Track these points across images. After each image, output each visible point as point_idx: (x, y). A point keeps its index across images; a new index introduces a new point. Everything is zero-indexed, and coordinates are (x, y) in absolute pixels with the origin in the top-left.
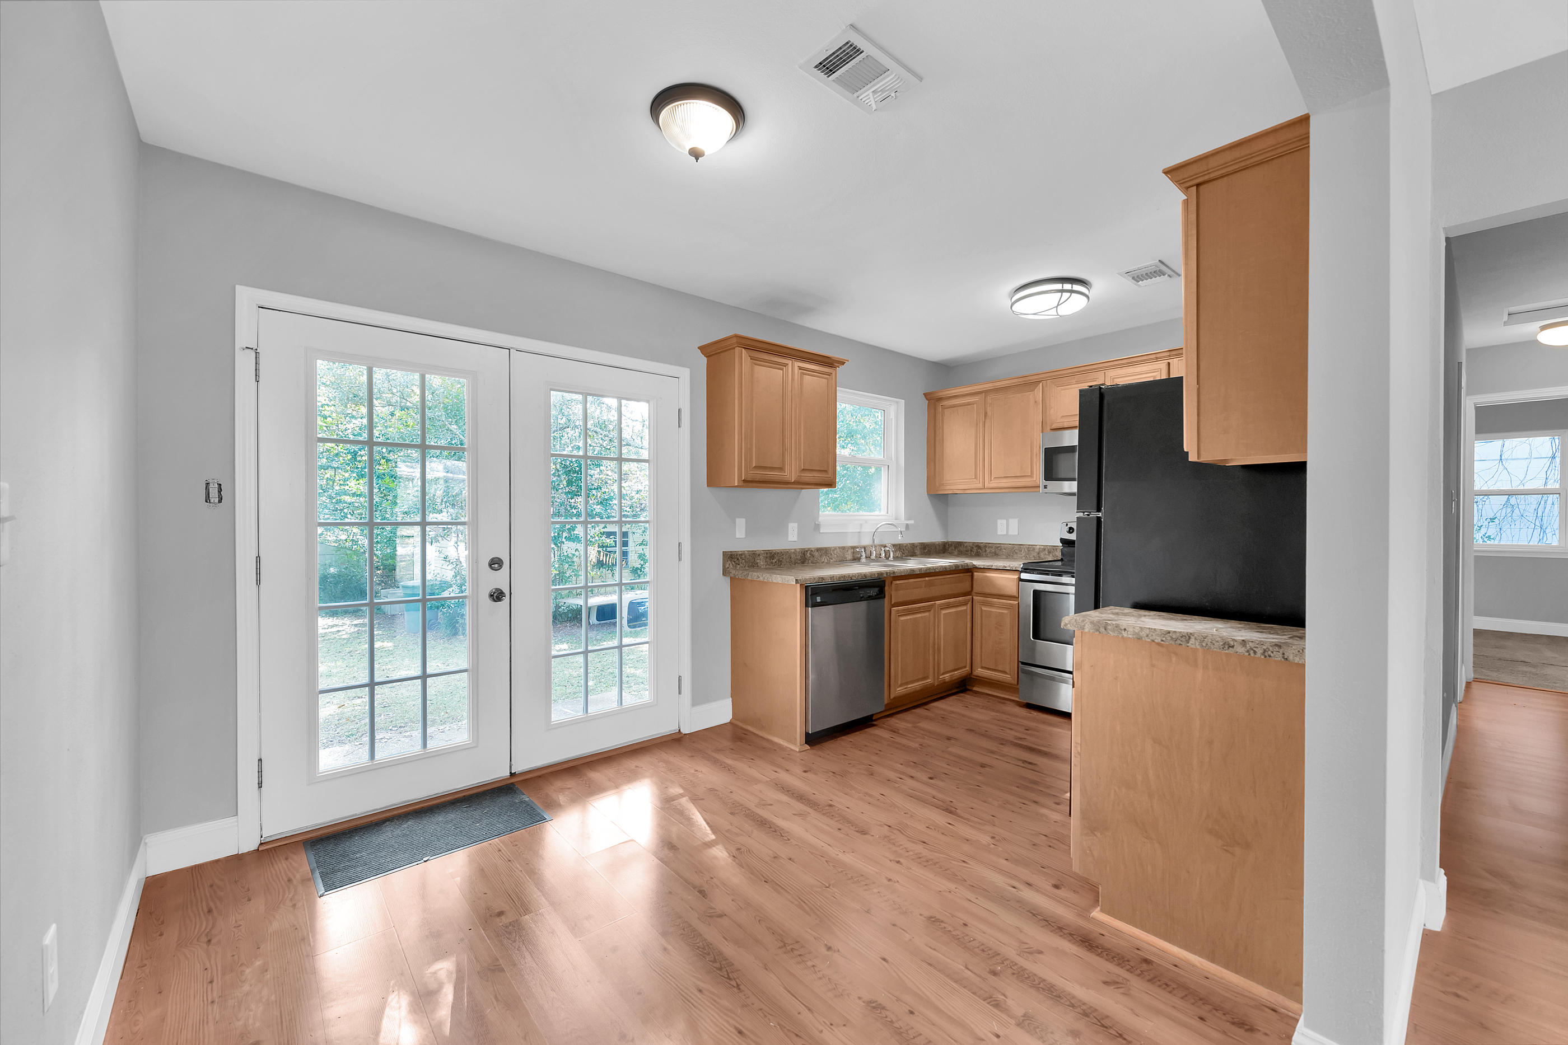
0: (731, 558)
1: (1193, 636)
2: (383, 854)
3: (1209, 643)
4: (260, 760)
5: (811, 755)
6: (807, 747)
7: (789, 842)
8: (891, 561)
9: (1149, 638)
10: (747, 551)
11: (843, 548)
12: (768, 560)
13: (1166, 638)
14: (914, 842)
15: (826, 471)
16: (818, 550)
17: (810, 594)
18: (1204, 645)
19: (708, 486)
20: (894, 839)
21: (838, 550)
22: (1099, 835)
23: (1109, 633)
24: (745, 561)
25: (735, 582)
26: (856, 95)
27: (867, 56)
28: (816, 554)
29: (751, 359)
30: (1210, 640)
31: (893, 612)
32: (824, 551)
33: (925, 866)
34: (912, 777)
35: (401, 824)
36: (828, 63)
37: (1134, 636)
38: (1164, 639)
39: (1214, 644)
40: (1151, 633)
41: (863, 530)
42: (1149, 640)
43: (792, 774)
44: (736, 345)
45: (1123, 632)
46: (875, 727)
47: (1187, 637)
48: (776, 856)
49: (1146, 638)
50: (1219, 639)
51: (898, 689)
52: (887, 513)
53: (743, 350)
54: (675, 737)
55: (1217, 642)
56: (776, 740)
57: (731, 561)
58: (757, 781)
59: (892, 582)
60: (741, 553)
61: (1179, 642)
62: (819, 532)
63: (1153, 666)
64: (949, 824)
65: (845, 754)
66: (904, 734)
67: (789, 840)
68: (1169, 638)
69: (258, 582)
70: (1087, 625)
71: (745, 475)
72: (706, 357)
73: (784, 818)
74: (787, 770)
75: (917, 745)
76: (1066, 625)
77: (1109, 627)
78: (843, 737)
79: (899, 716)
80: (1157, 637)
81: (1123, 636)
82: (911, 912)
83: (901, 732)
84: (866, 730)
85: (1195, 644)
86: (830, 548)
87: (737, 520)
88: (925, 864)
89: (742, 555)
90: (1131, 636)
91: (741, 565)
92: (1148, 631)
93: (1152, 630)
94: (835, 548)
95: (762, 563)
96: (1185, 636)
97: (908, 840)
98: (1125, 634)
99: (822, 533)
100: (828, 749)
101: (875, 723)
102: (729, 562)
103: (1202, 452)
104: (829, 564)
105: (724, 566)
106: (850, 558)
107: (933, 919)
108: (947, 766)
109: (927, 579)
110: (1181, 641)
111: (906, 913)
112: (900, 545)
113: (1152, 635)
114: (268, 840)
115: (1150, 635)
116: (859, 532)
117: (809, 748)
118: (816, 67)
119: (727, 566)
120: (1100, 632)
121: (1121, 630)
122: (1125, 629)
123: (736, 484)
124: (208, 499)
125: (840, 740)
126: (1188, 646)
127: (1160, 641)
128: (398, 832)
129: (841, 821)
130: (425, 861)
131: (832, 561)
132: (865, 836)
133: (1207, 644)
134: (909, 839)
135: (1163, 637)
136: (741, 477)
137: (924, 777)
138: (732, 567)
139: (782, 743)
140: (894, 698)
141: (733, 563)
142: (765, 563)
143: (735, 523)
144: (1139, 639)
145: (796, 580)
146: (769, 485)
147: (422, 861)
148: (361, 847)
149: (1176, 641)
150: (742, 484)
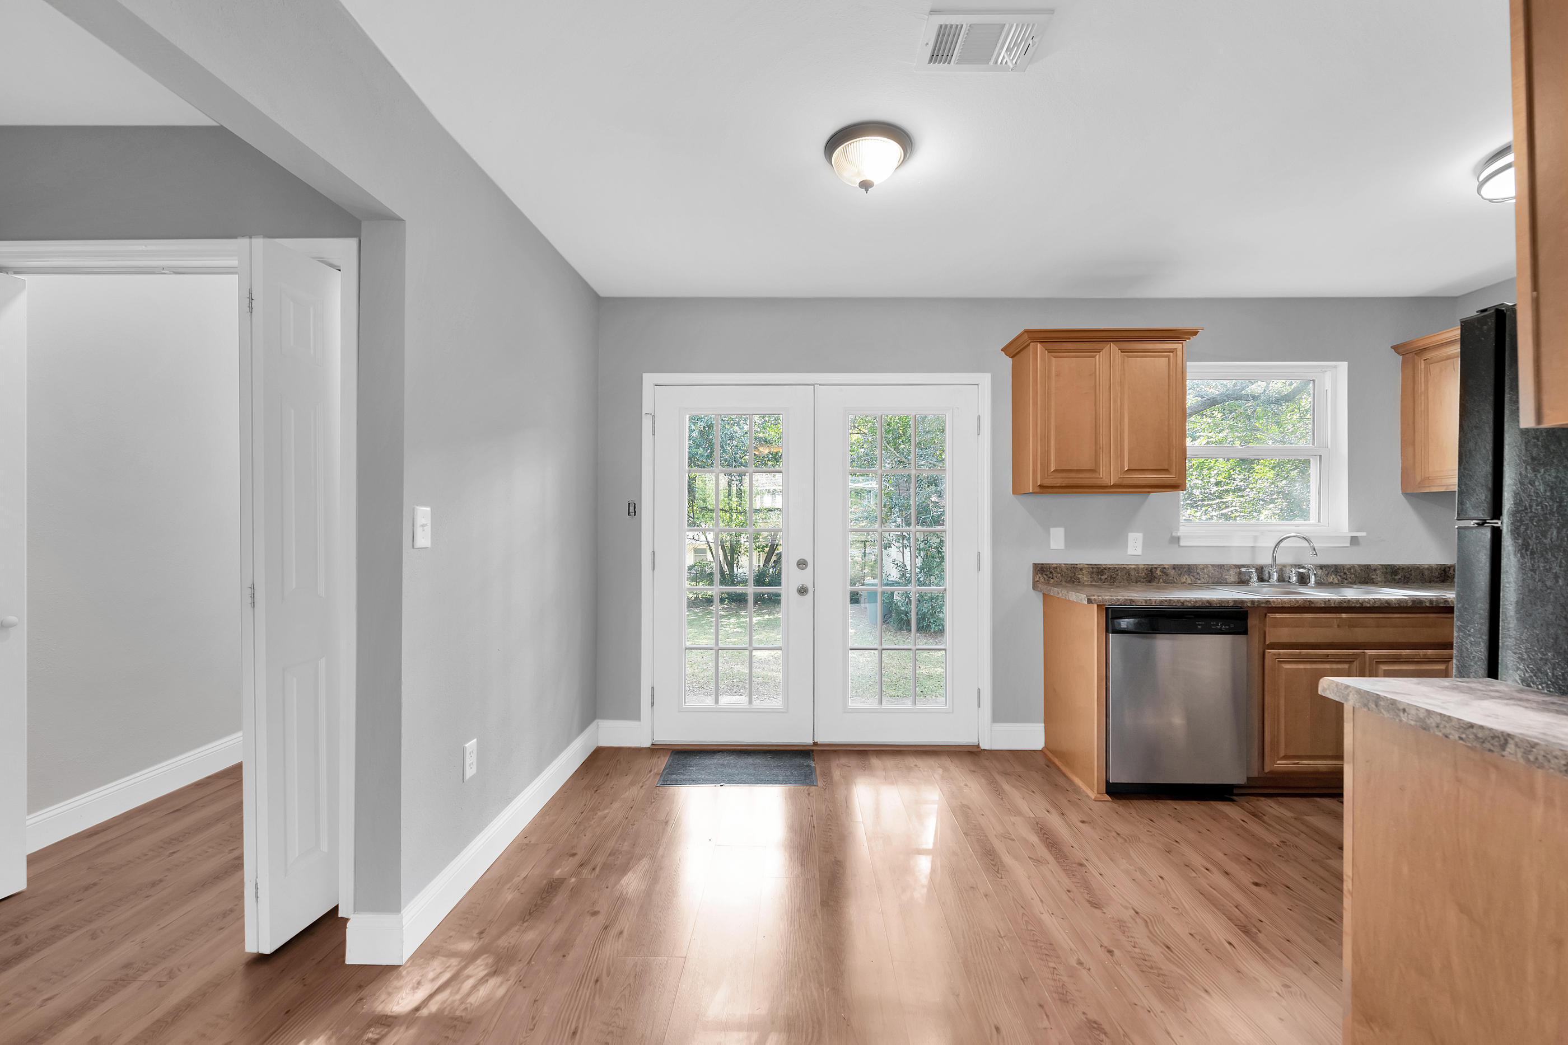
0: (1044, 572)
1: (1513, 739)
2: (703, 772)
3: (1540, 758)
4: (653, 688)
5: (1108, 805)
6: (1107, 798)
7: (1000, 880)
8: (1312, 587)
9: (1440, 731)
10: (1064, 564)
11: (1221, 567)
12: (1094, 575)
13: (1467, 735)
14: (1153, 942)
15: (1167, 470)
16: (1175, 567)
17: (1110, 617)
18: (1532, 758)
19: (1013, 493)
20: (1128, 927)
21: (1211, 569)
22: (1377, 1030)
23: (1381, 712)
24: (1062, 575)
25: (1046, 598)
26: (991, 63)
27: (970, 26)
28: (1172, 572)
29: (1049, 352)
30: (1542, 753)
31: (1267, 655)
32: (1189, 570)
33: (1142, 971)
34: (1226, 873)
35: (727, 756)
36: (939, 50)
37: (1418, 724)
38: (1464, 736)
39: (1549, 761)
40: (1444, 723)
41: (1258, 545)
42: (1440, 734)
43: (1066, 821)
44: (1030, 341)
45: (1401, 714)
46: (1231, 803)
47: (1502, 739)
48: (975, 886)
49: (1436, 730)
50: (1559, 753)
51: (1278, 762)
52: (1319, 521)
53: (1039, 345)
54: (971, 749)
55: (1556, 757)
56: (1077, 781)
57: (1042, 574)
58: (1019, 813)
59: (1266, 615)
60: (1055, 566)
61: (1487, 745)
62: (1179, 546)
63: (1459, 780)
64: (1230, 943)
65: (1153, 819)
66: (1270, 822)
67: (1002, 878)
68: (1471, 737)
69: (653, 569)
70: (1351, 696)
71: (1041, 480)
72: (1012, 358)
73: (1016, 858)
74: (1063, 814)
75: (1276, 841)
76: (1324, 690)
77: (1382, 703)
78: (1170, 802)
79: (1280, 799)
80: (1453, 732)
81: (1401, 721)
82: (1074, 1005)
83: (1265, 818)
84: (1212, 802)
85: (1516, 755)
86: (1196, 566)
87: (1053, 530)
88: (1144, 969)
89: (1056, 568)
90: (1413, 723)
91: (1055, 579)
92: (1438, 719)
93: (1446, 718)
94: (1206, 566)
95: (1085, 579)
96: (1498, 737)
97: (1148, 937)
98: (1404, 718)
99: (1182, 546)
100: (1135, 808)
101: (1235, 798)
102: (1040, 575)
103: (1546, 411)
104: (1192, 586)
105: (1033, 579)
106: (1233, 580)
107: (1095, 1026)
108: (1303, 881)
109: (1344, 615)
110: (1492, 745)
111: (1068, 1002)
112: (1335, 565)
113: (1445, 727)
114: (656, 743)
115: (1441, 726)
116: (1252, 547)
117: (1111, 800)
118: (930, 61)
119: (1037, 579)
120: (1369, 709)
121: (1399, 710)
122: (1404, 710)
123: (1031, 491)
124: (629, 514)
125: (1161, 803)
126: (1503, 756)
127: (1457, 738)
128: (721, 761)
129: (1079, 885)
130: (721, 786)
131: (1199, 581)
132: (1094, 909)
133: (1537, 759)
134: (1150, 935)
135: (1463, 733)
136: (1037, 483)
137: (1246, 878)
138: (1043, 581)
139: (1081, 785)
140: (1271, 772)
141: (1045, 576)
142: (1090, 579)
143: (1049, 533)
144: (1426, 728)
145: (1088, 599)
146: (1074, 490)
147: (719, 785)
148: (696, 765)
149: (1483, 742)
150: (1038, 490)
